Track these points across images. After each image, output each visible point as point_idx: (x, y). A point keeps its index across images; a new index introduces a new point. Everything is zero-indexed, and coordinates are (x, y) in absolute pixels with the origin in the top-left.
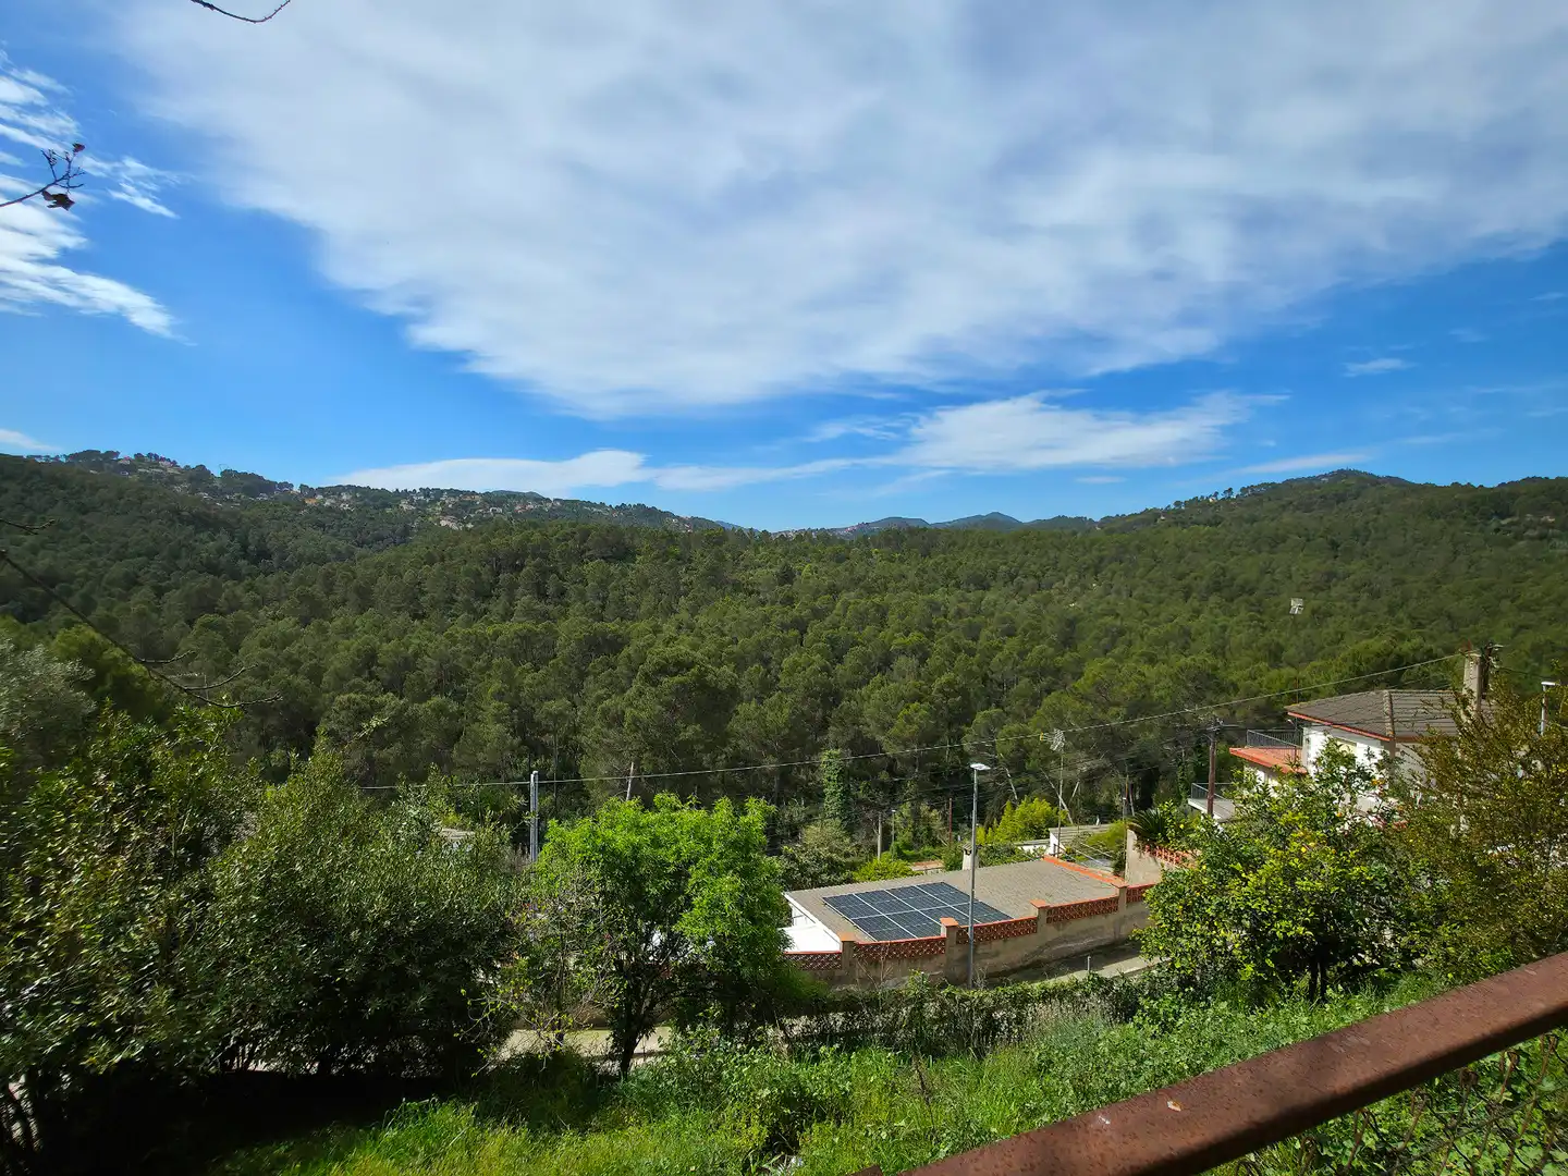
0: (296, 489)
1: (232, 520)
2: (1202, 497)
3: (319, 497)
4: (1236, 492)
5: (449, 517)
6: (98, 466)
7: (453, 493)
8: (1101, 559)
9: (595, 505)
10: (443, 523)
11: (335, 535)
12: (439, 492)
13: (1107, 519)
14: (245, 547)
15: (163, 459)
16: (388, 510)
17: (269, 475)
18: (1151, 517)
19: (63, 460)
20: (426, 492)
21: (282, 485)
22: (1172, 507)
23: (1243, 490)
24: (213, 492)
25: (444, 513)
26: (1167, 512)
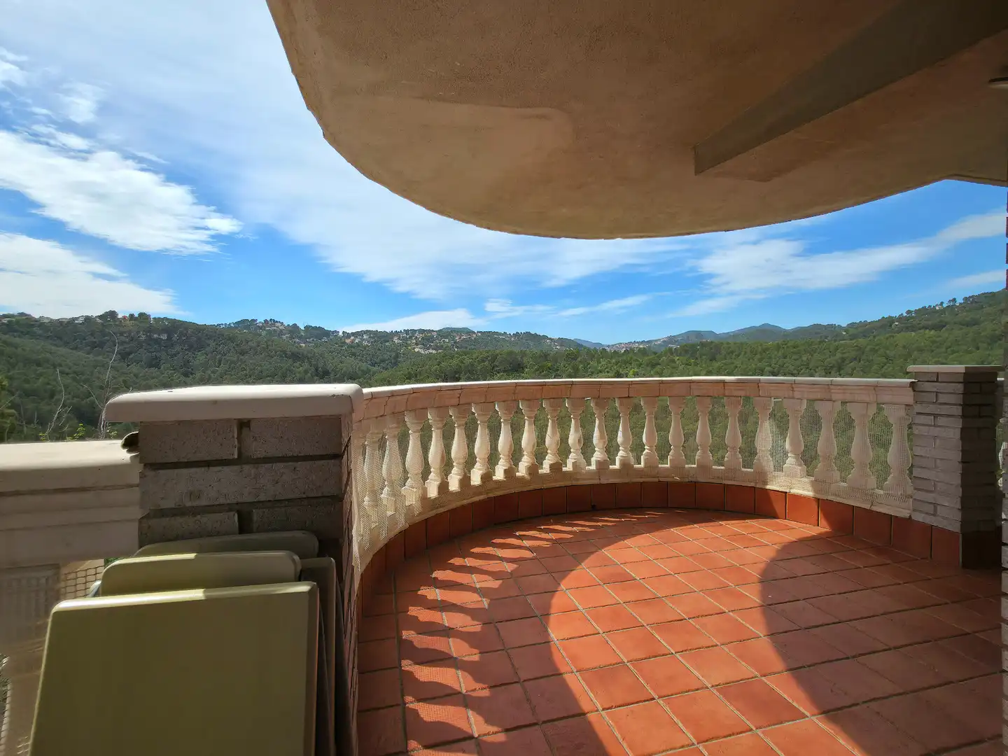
0: (341, 334)
1: (309, 355)
2: (930, 306)
3: (352, 338)
4: (960, 300)
5: (419, 346)
6: (248, 327)
7: (422, 331)
8: (843, 360)
9: (500, 334)
10: (416, 350)
11: (361, 360)
12: (414, 331)
13: (852, 325)
14: (317, 370)
15: (277, 322)
16: (387, 344)
17: (328, 327)
18: (887, 323)
19: (232, 325)
20: (407, 332)
21: (333, 332)
22: (905, 314)
23: (966, 299)
24: (300, 338)
25: (417, 344)
26: (900, 318)
